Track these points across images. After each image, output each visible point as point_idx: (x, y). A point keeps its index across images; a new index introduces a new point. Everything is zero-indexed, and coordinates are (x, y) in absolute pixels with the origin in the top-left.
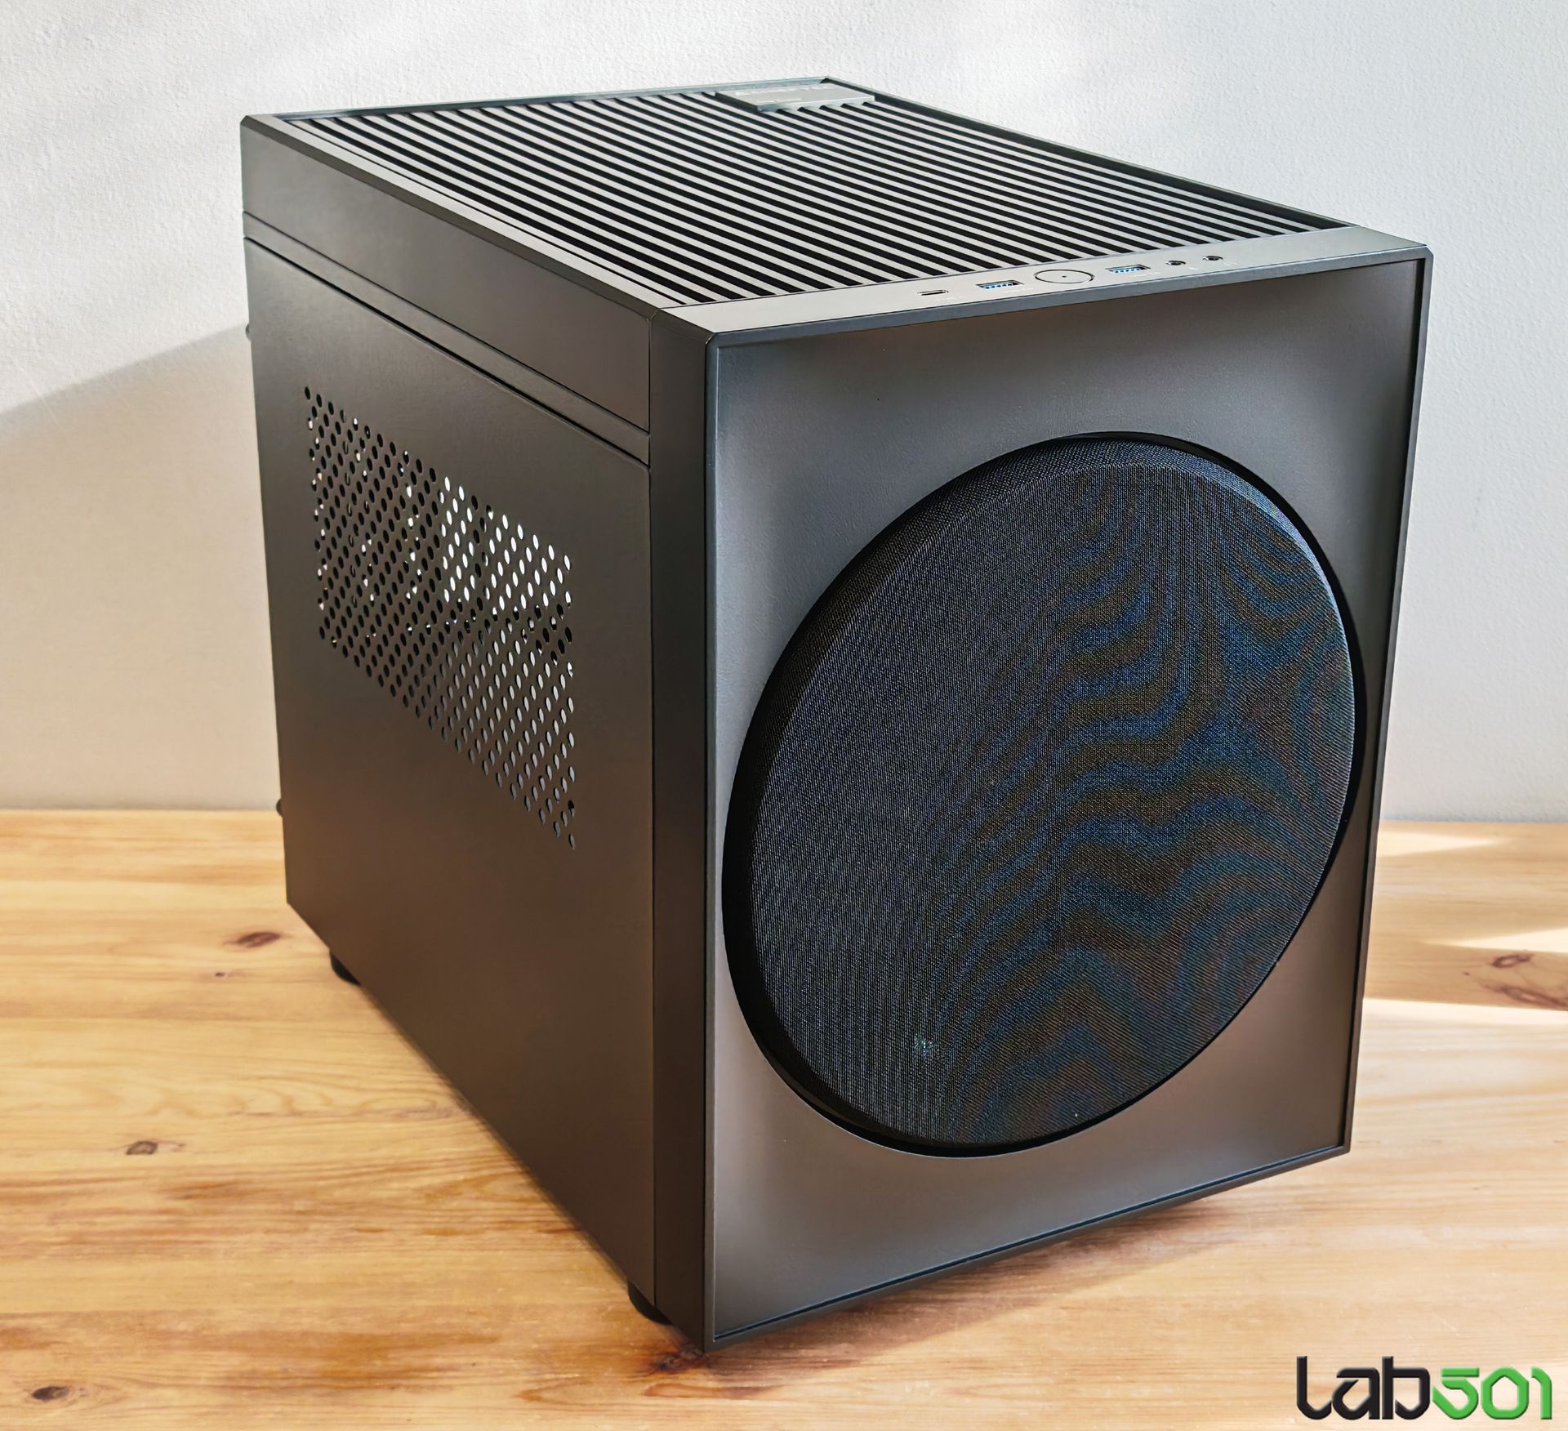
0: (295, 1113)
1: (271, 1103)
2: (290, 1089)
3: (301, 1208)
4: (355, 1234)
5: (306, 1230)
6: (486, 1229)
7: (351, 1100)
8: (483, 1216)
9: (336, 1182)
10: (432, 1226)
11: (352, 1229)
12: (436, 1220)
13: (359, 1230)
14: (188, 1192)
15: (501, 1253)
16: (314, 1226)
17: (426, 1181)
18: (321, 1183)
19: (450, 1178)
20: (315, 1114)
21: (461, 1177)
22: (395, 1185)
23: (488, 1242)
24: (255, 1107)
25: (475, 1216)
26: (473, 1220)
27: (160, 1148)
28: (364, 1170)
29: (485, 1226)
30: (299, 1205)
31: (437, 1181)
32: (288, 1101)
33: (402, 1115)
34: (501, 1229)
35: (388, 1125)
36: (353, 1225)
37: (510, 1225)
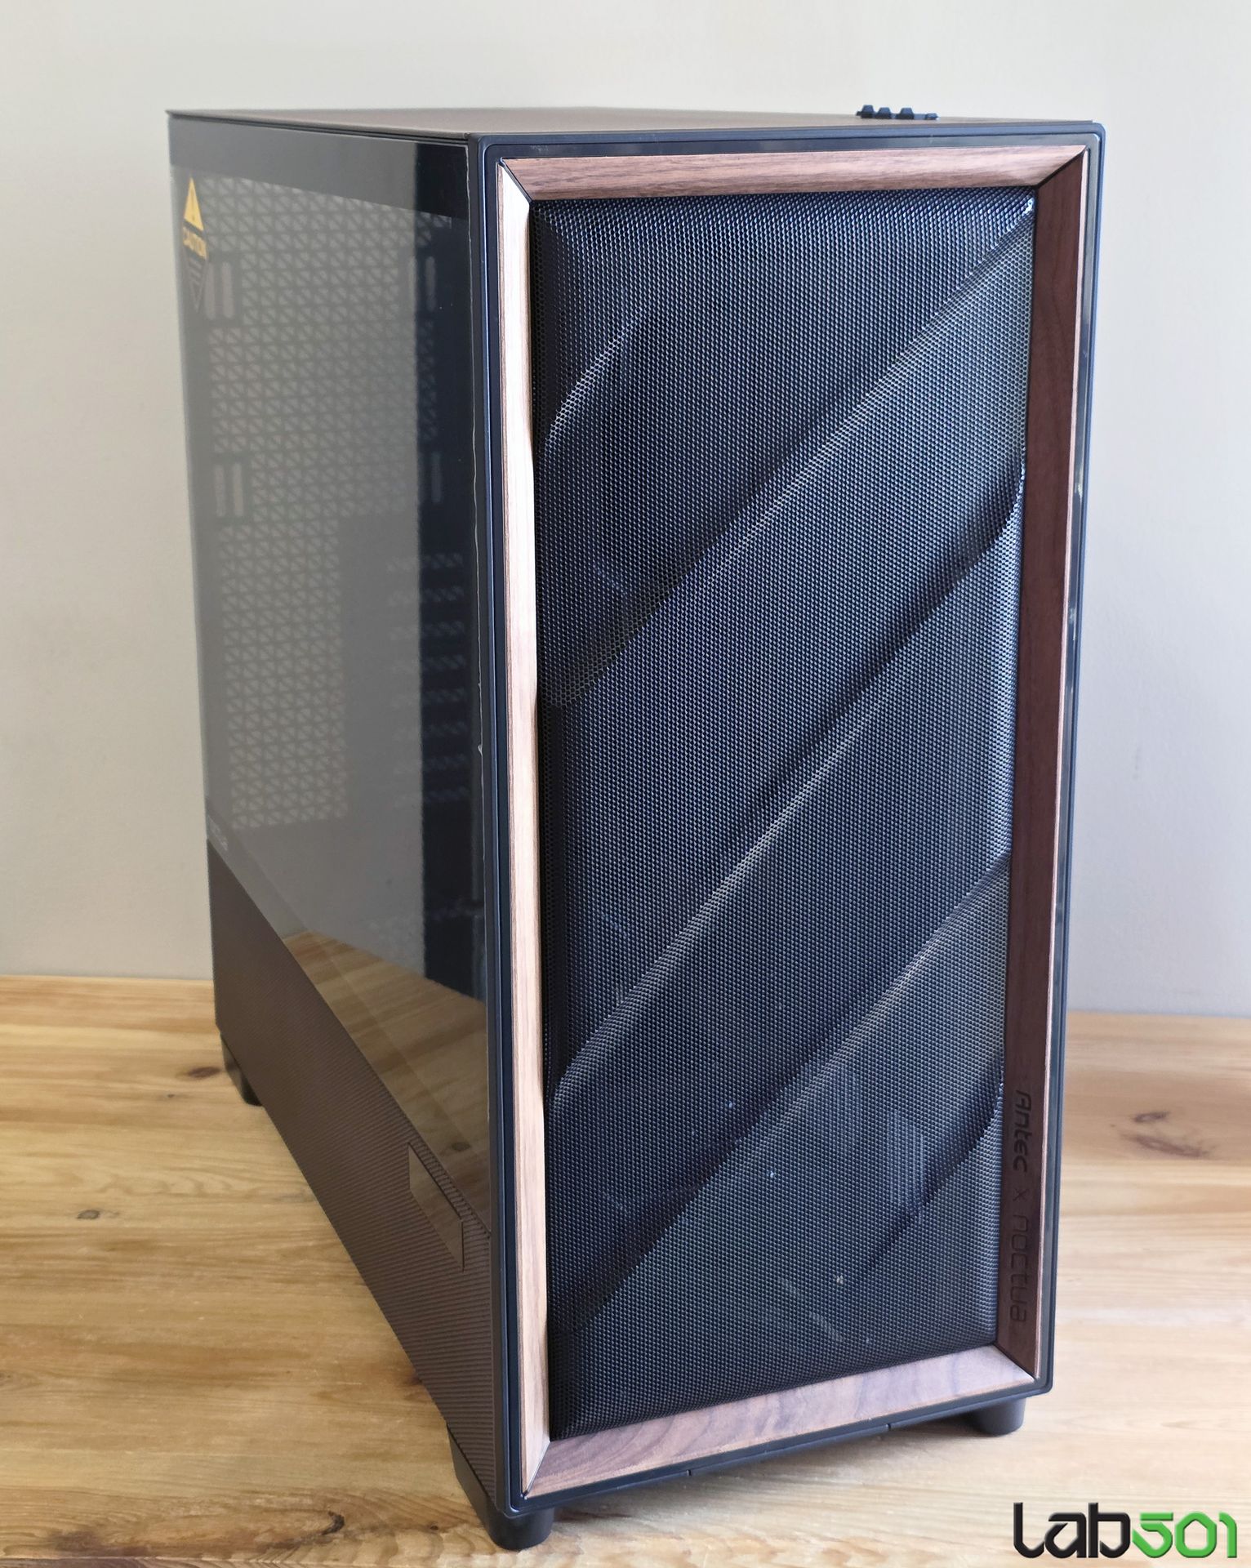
0: (203, 1195)
1: (188, 1187)
2: (201, 1177)
4: (226, 1280)
6: (320, 1281)
7: (245, 1187)
8: (320, 1272)
9: (220, 1243)
10: (281, 1277)
11: (224, 1276)
12: (285, 1273)
13: (229, 1278)
14: (113, 1246)
15: (326, 1298)
17: (284, 1246)
18: (209, 1243)
19: (302, 1244)
20: (216, 1196)
21: (311, 1244)
22: (261, 1247)
24: (174, 1190)
25: (314, 1271)
26: (311, 1274)
27: (102, 1216)
28: (242, 1237)
29: (320, 1278)
31: (294, 1245)
32: (199, 1186)
33: (278, 1200)
35: (265, 1206)
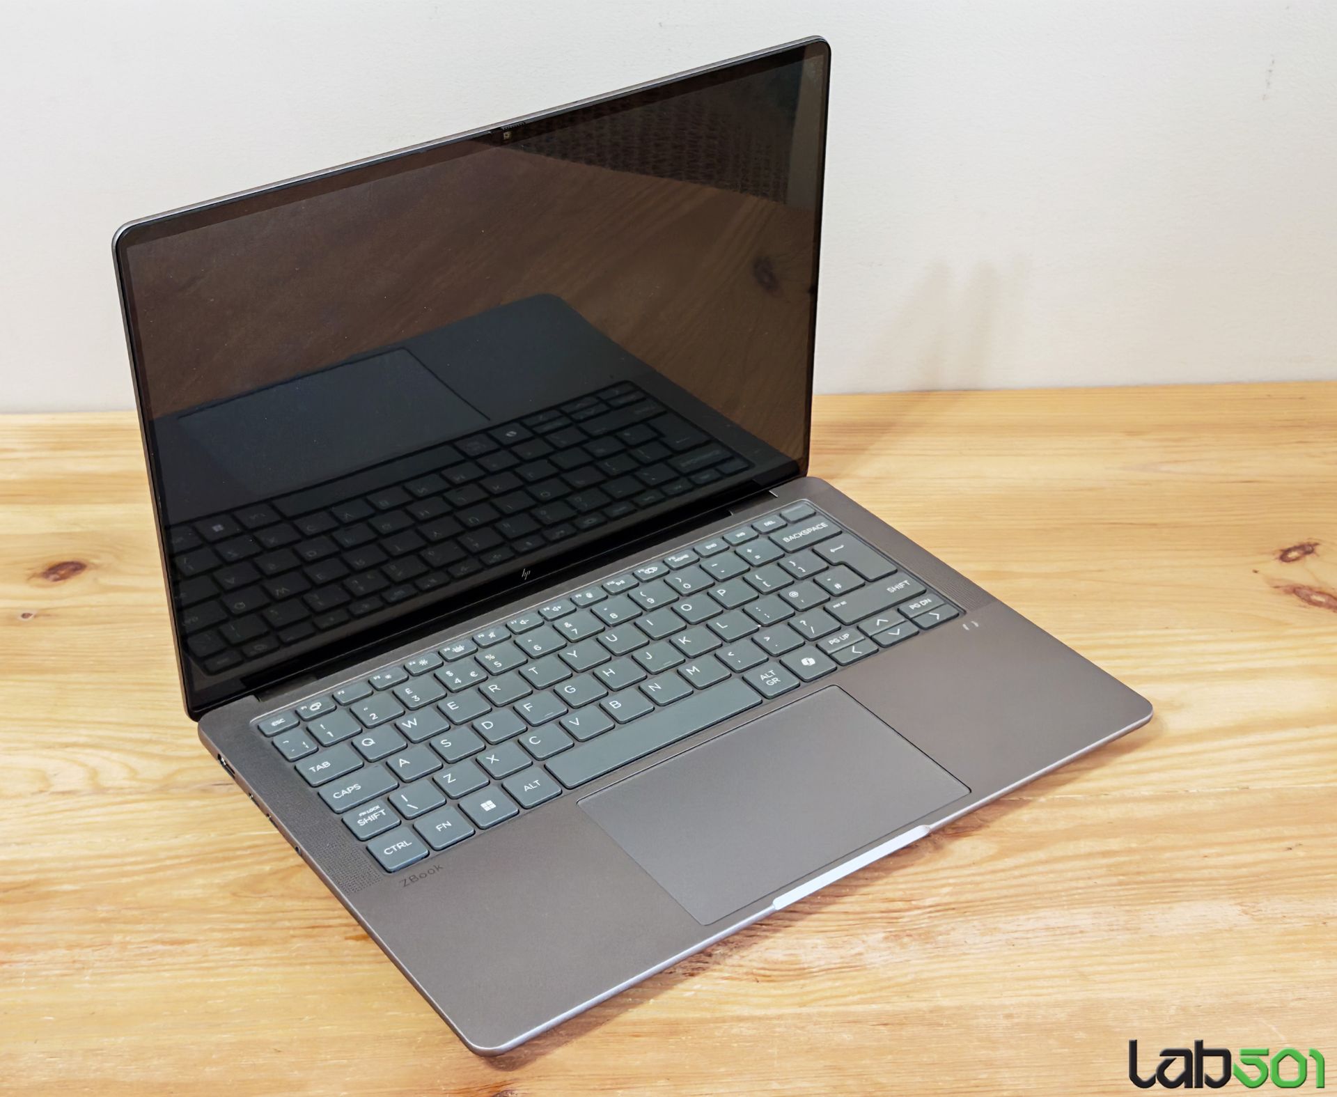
0: (100, 790)
1: (76, 778)
2: (92, 759)
3: (103, 915)
4: (160, 947)
5: (109, 944)
6: (293, 936)
8: (289, 920)
9: (142, 878)
10: (236, 935)
11: (155, 942)
12: (241, 926)
13: (164, 943)
15: (308, 967)
16: (117, 938)
18: (124, 880)
19: (257, 869)
20: (120, 791)
21: (267, 868)
22: (201, 881)
23: (294, 954)
24: (57, 785)
25: (281, 920)
26: (279, 924)
28: (168, 862)
29: (292, 932)
30: (103, 910)
32: (94, 773)
34: (307, 936)
36: (156, 936)
37: (316, 930)
